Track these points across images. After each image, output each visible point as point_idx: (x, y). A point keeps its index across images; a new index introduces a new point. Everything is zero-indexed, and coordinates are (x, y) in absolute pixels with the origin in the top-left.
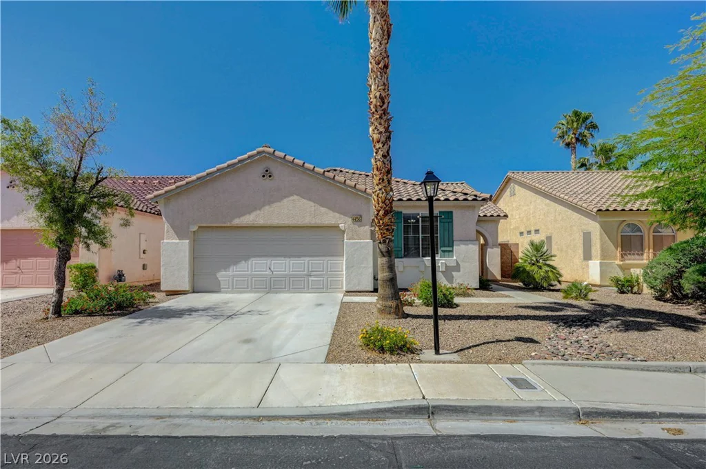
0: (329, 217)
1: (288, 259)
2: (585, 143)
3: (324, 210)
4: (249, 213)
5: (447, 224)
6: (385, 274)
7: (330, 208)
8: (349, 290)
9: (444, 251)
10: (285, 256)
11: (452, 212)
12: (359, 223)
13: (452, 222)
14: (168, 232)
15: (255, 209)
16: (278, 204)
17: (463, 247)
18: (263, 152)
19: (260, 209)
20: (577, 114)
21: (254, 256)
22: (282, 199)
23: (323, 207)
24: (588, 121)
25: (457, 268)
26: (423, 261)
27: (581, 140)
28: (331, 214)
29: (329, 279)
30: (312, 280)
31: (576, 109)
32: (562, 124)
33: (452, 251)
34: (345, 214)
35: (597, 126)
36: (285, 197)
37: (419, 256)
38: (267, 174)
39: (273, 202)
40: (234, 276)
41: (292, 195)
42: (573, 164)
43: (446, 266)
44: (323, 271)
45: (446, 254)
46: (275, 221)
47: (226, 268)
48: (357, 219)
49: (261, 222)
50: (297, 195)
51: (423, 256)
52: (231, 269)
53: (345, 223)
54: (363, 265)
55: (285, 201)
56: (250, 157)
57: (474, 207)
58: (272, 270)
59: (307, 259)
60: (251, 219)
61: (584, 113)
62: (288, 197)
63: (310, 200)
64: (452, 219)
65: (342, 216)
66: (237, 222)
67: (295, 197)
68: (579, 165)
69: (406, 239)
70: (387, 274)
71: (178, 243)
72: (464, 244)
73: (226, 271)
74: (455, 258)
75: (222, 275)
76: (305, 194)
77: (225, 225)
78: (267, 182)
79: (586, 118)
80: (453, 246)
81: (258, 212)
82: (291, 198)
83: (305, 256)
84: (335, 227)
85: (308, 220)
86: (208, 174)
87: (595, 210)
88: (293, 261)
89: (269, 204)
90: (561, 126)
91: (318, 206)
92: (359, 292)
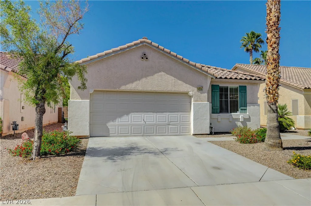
0: (183, 87)
1: (155, 114)
2: (257, 50)
3: (180, 82)
4: (132, 82)
5: (243, 93)
6: (275, 123)
7: (184, 81)
8: (195, 134)
9: (242, 110)
10: (153, 112)
11: (246, 86)
12: (201, 91)
13: (246, 92)
14: (73, 93)
15: (136, 80)
16: (152, 77)
17: (252, 107)
18: (144, 42)
19: (139, 80)
20: (253, 34)
21: (133, 112)
22: (154, 74)
23: (180, 80)
24: (259, 38)
25: (249, 120)
26: (231, 115)
27: (255, 48)
28: (185, 85)
29: (181, 127)
30: (171, 128)
31: (253, 31)
32: (245, 39)
33: (246, 110)
34: (193, 85)
35: (263, 41)
36: (156, 73)
37: (228, 112)
38: (144, 57)
39: (148, 76)
40: (119, 126)
41: (160, 71)
42: (251, 61)
43: (244, 118)
44: (177, 122)
45: (243, 111)
46: (149, 89)
47: (114, 119)
48: (200, 89)
49: (140, 88)
50: (164, 72)
51: (231, 112)
52: (117, 120)
53: (193, 91)
54: (204, 118)
55: (156, 75)
56: (135, 45)
57: (257, 84)
58: (145, 121)
59: (168, 114)
60: (133, 87)
61: (257, 33)
62: (158, 73)
63: (171, 75)
64: (246, 90)
65: (191, 86)
66: (123, 88)
67: (163, 73)
68: (255, 62)
69: (221, 102)
70: (276, 123)
71: (81, 102)
72: (253, 106)
73: (113, 122)
74: (248, 113)
75: (110, 125)
76: (168, 72)
77: (115, 90)
78: (144, 62)
79: (258, 36)
80: (246, 107)
81: (138, 82)
82: (160, 74)
83: (166, 112)
84: (186, 94)
85: (170, 89)
86: (106, 54)
87: (303, 88)
88: (159, 115)
89: (146, 77)
90: (244, 39)
91: (176, 80)
92: (202, 135)
